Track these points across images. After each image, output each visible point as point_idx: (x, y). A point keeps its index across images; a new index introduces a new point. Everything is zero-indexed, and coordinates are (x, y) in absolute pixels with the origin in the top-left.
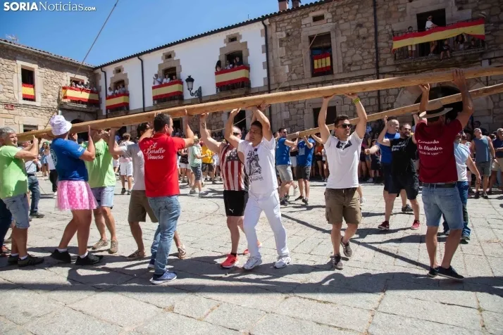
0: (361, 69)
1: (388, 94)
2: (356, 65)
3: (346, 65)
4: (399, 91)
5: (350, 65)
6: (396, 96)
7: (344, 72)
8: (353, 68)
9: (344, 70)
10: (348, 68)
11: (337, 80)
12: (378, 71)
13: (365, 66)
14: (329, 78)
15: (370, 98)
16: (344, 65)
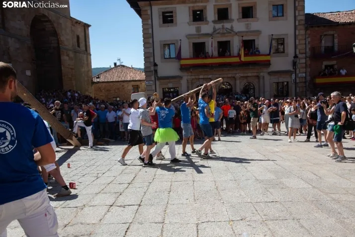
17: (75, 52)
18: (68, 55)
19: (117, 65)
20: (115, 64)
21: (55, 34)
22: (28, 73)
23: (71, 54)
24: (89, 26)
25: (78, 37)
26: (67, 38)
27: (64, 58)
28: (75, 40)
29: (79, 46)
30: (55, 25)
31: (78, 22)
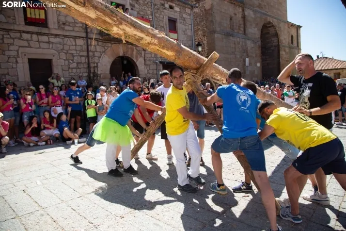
0: (73, 31)
1: (94, 56)
2: (69, 26)
3: (61, 23)
4: (101, 55)
5: (64, 24)
6: (100, 58)
7: (58, 29)
8: (67, 28)
9: (59, 27)
10: (62, 26)
11: (52, 34)
12: (87, 35)
13: (76, 29)
14: (44, 30)
15: (81, 56)
16: (58, 23)
17: (290, 48)
18: (285, 51)
19: (320, 57)
20: (318, 57)
21: (276, 35)
22: (258, 65)
23: (287, 50)
24: (300, 27)
25: (292, 36)
26: (284, 38)
27: (282, 53)
28: (290, 38)
29: (292, 43)
30: (277, 29)
31: (293, 25)
